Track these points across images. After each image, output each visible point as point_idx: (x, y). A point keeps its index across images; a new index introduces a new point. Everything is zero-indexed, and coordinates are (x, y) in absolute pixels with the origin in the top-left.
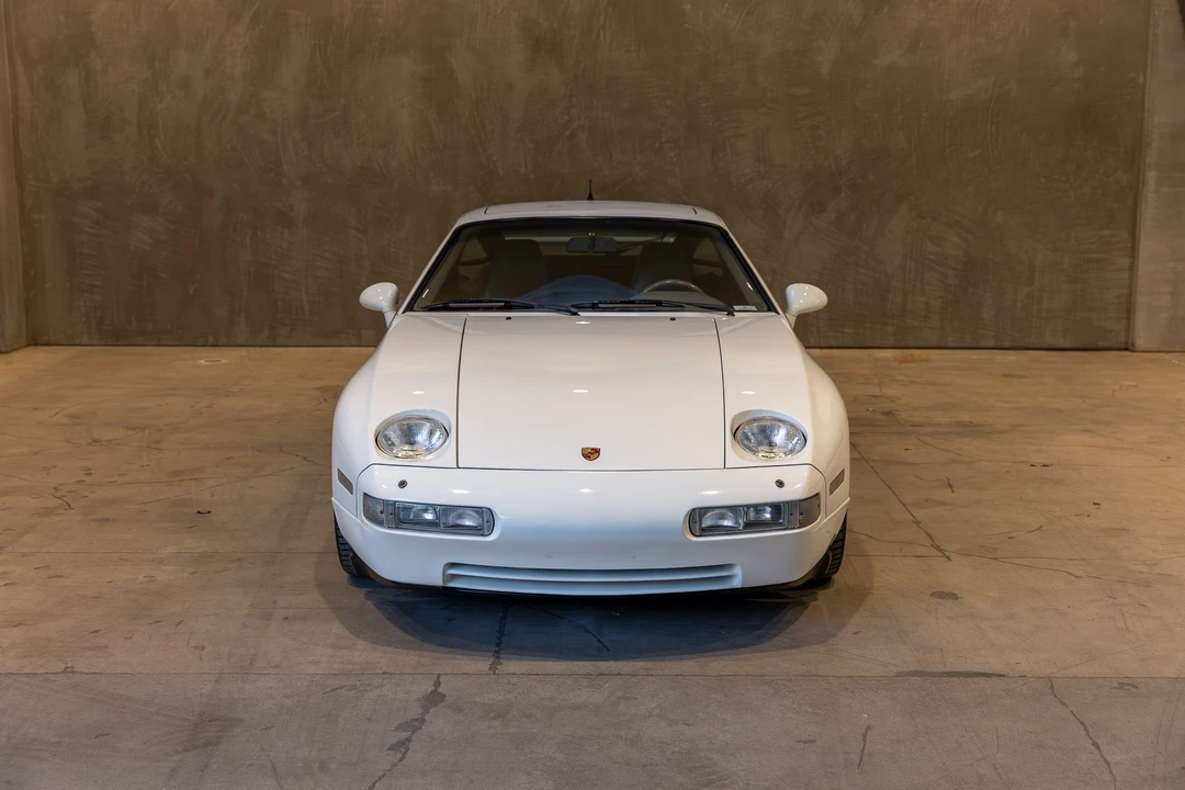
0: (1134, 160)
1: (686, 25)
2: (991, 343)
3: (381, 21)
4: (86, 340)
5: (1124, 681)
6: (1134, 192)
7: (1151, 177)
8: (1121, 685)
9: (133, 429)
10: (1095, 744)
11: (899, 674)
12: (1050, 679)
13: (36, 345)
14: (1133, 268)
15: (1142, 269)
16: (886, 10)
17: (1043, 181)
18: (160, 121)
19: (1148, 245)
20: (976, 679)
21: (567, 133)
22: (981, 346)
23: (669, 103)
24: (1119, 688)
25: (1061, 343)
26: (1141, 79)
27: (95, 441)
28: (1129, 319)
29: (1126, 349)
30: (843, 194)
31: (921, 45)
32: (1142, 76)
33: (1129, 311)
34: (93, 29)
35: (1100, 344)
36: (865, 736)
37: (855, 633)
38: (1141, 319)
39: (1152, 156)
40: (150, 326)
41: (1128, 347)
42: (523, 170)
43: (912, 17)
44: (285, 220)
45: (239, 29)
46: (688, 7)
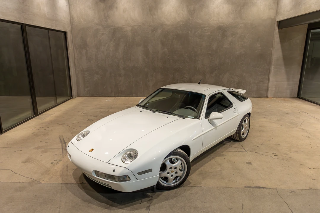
0: (269, 64)
1: (190, 41)
3: (136, 41)
4: (87, 95)
5: (292, 190)
6: (269, 70)
7: (273, 67)
8: (292, 192)
9: (95, 117)
10: (292, 211)
11: (246, 187)
12: (276, 189)
13: (79, 96)
14: (268, 83)
15: (270, 83)
16: (225, 37)
17: (253, 68)
18: (99, 58)
19: (271, 79)
20: (261, 189)
21: (168, 60)
23: (186, 55)
24: (291, 192)
25: (255, 96)
26: (271, 49)
27: (89, 120)
28: (267, 92)
30: (217, 70)
31: (232, 44)
33: (267, 91)
34: (87, 43)
35: (262, 96)
36: (242, 207)
37: (234, 174)
38: (269, 92)
39: (273, 63)
40: (98, 93)
41: (267, 97)
43: (230, 39)
44: (120, 75)
45: (112, 42)
46: (190, 37)
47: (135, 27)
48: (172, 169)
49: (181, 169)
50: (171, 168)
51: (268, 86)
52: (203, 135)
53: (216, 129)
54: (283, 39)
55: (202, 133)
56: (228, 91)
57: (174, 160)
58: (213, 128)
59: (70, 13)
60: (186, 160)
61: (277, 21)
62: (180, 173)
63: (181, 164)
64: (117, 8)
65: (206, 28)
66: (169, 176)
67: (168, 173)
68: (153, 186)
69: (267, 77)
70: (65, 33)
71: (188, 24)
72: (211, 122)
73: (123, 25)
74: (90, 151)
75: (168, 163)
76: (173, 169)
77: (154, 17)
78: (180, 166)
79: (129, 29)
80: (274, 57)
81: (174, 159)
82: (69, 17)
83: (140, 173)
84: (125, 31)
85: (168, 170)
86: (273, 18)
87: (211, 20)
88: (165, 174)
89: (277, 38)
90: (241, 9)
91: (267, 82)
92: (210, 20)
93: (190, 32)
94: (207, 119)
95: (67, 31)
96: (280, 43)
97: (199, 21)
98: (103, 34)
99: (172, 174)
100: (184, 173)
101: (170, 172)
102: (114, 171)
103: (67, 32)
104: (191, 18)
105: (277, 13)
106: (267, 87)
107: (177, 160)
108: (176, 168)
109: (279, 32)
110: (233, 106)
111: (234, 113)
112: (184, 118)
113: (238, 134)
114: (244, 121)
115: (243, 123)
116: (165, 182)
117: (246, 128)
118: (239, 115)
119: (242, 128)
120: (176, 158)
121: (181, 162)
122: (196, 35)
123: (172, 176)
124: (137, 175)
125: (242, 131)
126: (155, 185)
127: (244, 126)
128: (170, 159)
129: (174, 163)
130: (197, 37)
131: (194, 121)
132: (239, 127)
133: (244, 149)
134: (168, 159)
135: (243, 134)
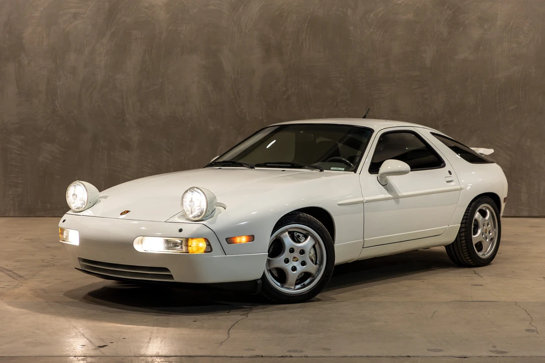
1: (351, 38)
2: (526, 214)
3: (182, 36)
4: (12, 214)
16: (461, 29)
18: (59, 91)
20: (485, 302)
21: (285, 97)
22: (521, 215)
23: (342, 80)
31: (481, 48)
34: (24, 41)
36: (434, 313)
40: (49, 205)
42: (261, 117)
43: (476, 33)
44: (127, 146)
45: (105, 41)
46: (351, 28)
48: (294, 254)
49: (314, 259)
50: (292, 250)
52: (362, 202)
53: (398, 202)
55: (361, 199)
56: (433, 134)
57: (299, 236)
58: (390, 196)
60: (325, 238)
62: (311, 267)
63: (314, 247)
66: (288, 267)
67: (287, 261)
68: (255, 281)
72: (385, 185)
74: (121, 214)
75: (288, 241)
76: (296, 254)
78: (312, 252)
81: (298, 234)
83: (230, 240)
84: (147, 8)
85: (286, 254)
88: (279, 262)
93: (350, 12)
94: (374, 176)
99: (295, 264)
100: (319, 270)
101: (291, 259)
102: (181, 230)
107: (306, 237)
108: (302, 252)
110: (444, 166)
111: (448, 182)
112: (321, 171)
113: (464, 242)
114: (479, 211)
115: (477, 215)
116: (279, 284)
117: (489, 233)
118: (461, 189)
119: (473, 227)
120: (304, 232)
121: (313, 243)
122: (370, 20)
123: (294, 269)
124: (224, 243)
125: (476, 237)
126: (259, 279)
127: (481, 224)
128: (289, 233)
129: (299, 242)
130: (373, 27)
131: (342, 174)
132: (464, 221)
133: (478, 274)
134: (286, 230)
135: (480, 246)
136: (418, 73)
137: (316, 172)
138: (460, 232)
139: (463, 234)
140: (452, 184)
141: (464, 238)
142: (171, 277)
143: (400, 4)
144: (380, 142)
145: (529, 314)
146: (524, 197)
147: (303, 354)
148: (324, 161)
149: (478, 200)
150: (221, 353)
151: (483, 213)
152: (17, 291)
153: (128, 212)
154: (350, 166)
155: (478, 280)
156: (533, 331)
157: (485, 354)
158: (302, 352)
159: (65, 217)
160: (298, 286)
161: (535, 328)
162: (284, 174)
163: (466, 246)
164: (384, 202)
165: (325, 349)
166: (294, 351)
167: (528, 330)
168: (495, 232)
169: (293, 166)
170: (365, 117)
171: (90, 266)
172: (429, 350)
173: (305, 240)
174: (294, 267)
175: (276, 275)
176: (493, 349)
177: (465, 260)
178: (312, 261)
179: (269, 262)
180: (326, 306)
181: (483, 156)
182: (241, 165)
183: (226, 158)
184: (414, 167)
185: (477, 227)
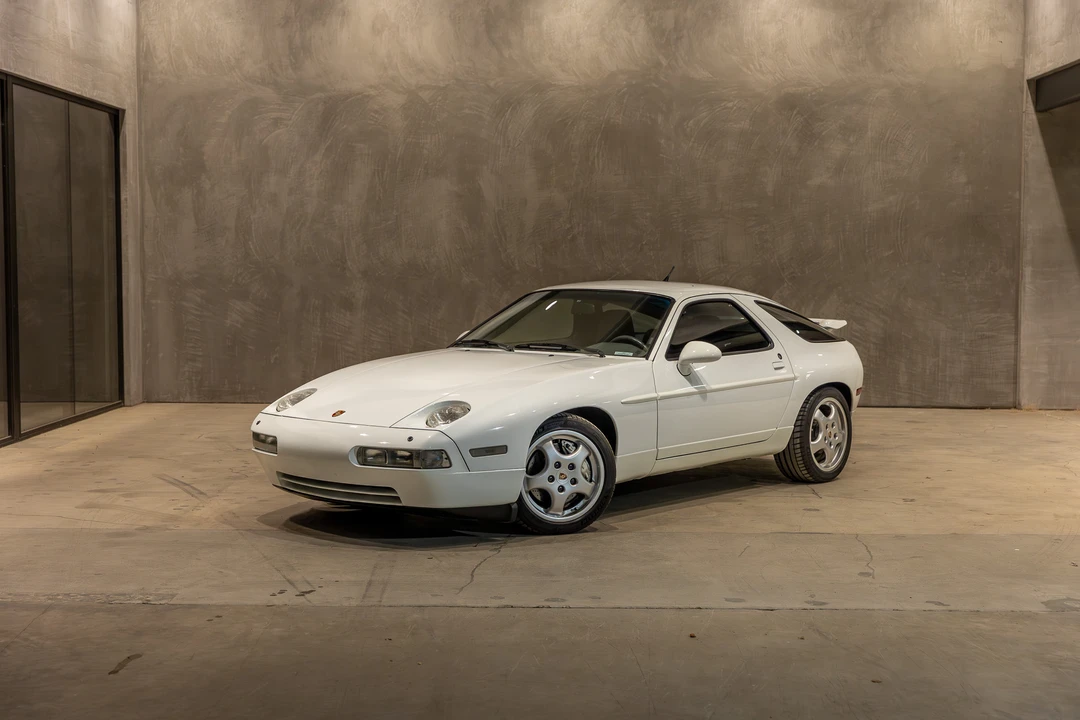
0: (1014, 258)
1: (662, 155)
2: (906, 403)
3: (425, 152)
4: (188, 398)
5: (900, 535)
6: (1016, 282)
7: (1028, 271)
8: (897, 537)
11: (772, 533)
13: (148, 402)
14: (1017, 343)
15: (1024, 344)
16: (816, 144)
17: (943, 274)
18: (253, 228)
19: (1027, 325)
20: (815, 535)
21: (569, 237)
22: (898, 405)
23: (648, 214)
25: (963, 403)
26: (1017, 196)
28: (1016, 383)
29: (1015, 408)
30: (786, 285)
31: (844, 170)
32: (1018, 193)
33: (1015, 379)
34: (205, 158)
35: (994, 404)
36: (746, 549)
38: (1025, 382)
39: (1027, 255)
40: (239, 388)
41: (1016, 406)
42: (535, 266)
43: (837, 149)
44: (348, 305)
45: (318, 157)
46: (662, 141)
47: (420, 94)
48: (561, 470)
49: (587, 476)
50: (558, 465)
51: (1016, 359)
52: (655, 399)
53: (704, 399)
54: (1059, 155)
55: (654, 395)
56: (759, 302)
57: (567, 446)
58: (691, 389)
59: (140, 34)
60: (602, 447)
61: (1026, 78)
62: (584, 486)
63: (587, 459)
64: (344, 13)
65: (730, 105)
66: (553, 487)
67: (551, 479)
68: (509, 506)
69: (1009, 317)
70: (116, 116)
71: (654, 85)
72: (689, 376)
73: (371, 87)
74: (334, 415)
75: (552, 452)
76: (564, 469)
77: (506, 53)
78: (586, 466)
79: (395, 100)
80: (1030, 227)
81: (566, 443)
82: (134, 52)
83: (476, 452)
84: (376, 112)
85: (550, 470)
86: (1011, 64)
87: (748, 68)
88: (541, 481)
89: (1033, 147)
90: (873, 28)
91: (1013, 337)
92: (745, 70)
93: (660, 119)
94: (673, 364)
95: (126, 107)
96: (1048, 168)
97: (701, 74)
98: (277, 122)
99: (562, 482)
100: (595, 490)
101: (557, 477)
102: (410, 439)
103: (124, 111)
104: (664, 62)
105: (1025, 46)
106: (1013, 362)
107: (576, 446)
108: (572, 467)
109: (1041, 123)
110: (772, 347)
111: (776, 369)
112: (602, 356)
113: (799, 451)
114: (820, 408)
115: (817, 413)
116: (542, 509)
117: (835, 436)
118: (795, 378)
119: (811, 430)
120: (574, 440)
121: (586, 453)
122: (688, 130)
123: (561, 489)
124: (468, 456)
125: (815, 445)
126: (513, 503)
127: (822, 426)
128: (555, 441)
129: (568, 453)
130: (693, 139)
131: (630, 361)
132: (799, 423)
133: (816, 494)
134: (550, 438)
135: (821, 456)
136: (755, 205)
137: (595, 358)
138: (792, 438)
139: (798, 441)
140: (782, 371)
141: (798, 446)
142: (397, 499)
143: (732, 108)
144: (682, 315)
145: (869, 552)
146: (903, 379)
147: (563, 604)
148: (608, 341)
149: (817, 394)
150: (461, 602)
151: (826, 410)
152: (197, 514)
153: (342, 412)
154: (642, 348)
155: (815, 503)
156: (867, 574)
157: (797, 606)
158: (563, 600)
159: (260, 417)
160: (567, 512)
161: (871, 571)
162: (552, 359)
163: (802, 456)
164: (685, 398)
165: (594, 598)
166: (554, 600)
167: (862, 574)
168: (844, 437)
169: (565, 349)
170: (666, 279)
171: (292, 483)
172: (726, 600)
173: (575, 451)
174: (560, 487)
175: (539, 498)
176: (810, 599)
177: (801, 475)
178: (586, 478)
179: (527, 481)
180: (605, 537)
181: (830, 331)
182: (496, 346)
183: (477, 335)
184: (726, 351)
185: (817, 429)
